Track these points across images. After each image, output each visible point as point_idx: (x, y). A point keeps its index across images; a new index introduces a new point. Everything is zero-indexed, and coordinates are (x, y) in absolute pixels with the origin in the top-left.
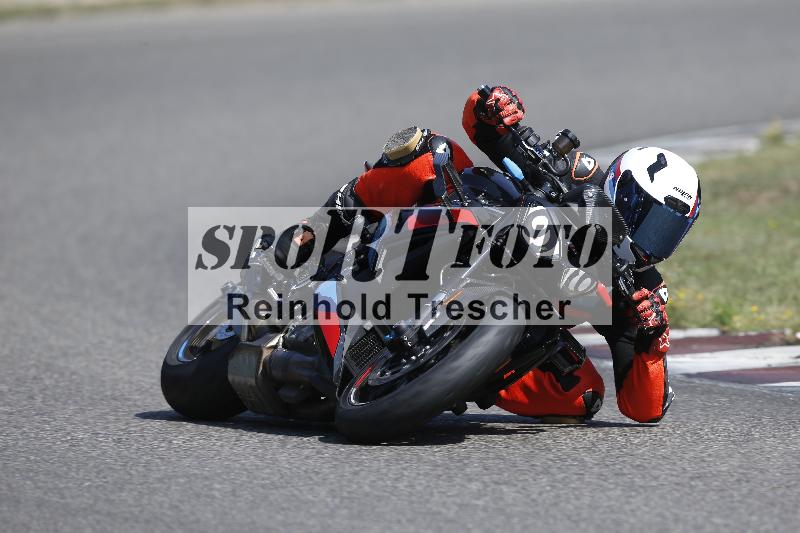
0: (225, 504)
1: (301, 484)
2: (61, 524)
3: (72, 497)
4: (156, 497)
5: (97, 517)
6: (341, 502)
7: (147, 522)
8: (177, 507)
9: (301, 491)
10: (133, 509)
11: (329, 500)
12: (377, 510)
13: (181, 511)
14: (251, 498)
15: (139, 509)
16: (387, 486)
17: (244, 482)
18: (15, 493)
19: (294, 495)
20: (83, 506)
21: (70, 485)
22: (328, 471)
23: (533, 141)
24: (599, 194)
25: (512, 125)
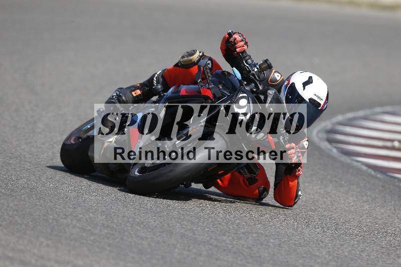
0: (275, 250)
1: (314, 246)
2: (192, 247)
3: (199, 235)
4: (241, 241)
5: (210, 247)
6: (333, 258)
7: (235, 253)
8: (250, 248)
9: (313, 250)
10: (229, 246)
11: (327, 256)
12: (350, 265)
13: (253, 250)
14: (288, 249)
15: (231, 246)
16: (357, 254)
17: (286, 241)
18: (171, 229)
19: (309, 251)
20: (204, 240)
21: (199, 229)
22: (328, 242)
23: (249, 61)
24: (275, 93)
25: (241, 52)
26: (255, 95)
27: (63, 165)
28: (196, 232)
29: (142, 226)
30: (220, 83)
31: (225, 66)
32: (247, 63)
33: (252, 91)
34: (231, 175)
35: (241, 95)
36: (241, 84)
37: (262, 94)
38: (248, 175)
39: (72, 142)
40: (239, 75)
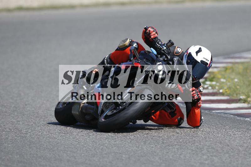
23: (160, 43)
24: (178, 59)
25: (154, 38)
26: (166, 62)
27: (57, 121)
28: (77, 157)
29: (42, 158)
30: (144, 58)
31: (147, 48)
32: (159, 44)
33: (164, 60)
34: (159, 112)
35: (158, 63)
36: (157, 57)
37: (170, 61)
38: (169, 111)
39: (61, 107)
40: (155, 52)
